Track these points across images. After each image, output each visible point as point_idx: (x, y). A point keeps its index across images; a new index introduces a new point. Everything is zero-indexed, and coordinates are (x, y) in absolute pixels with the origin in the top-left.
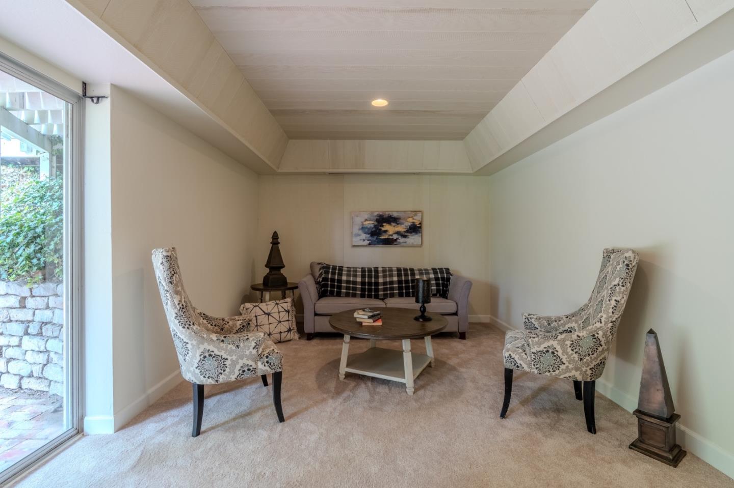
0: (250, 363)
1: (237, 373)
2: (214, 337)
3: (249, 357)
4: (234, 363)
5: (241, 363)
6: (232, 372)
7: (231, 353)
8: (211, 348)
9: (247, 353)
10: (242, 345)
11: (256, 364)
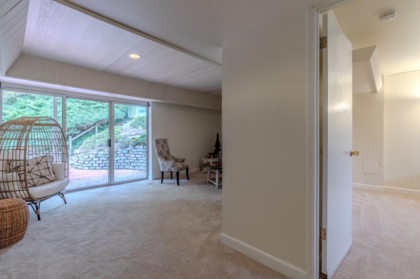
0: (170, 168)
1: (168, 170)
2: (164, 160)
3: (170, 166)
4: (167, 167)
5: (168, 167)
6: (166, 169)
7: (166, 164)
8: (163, 162)
9: (170, 165)
10: (169, 163)
11: (172, 168)
